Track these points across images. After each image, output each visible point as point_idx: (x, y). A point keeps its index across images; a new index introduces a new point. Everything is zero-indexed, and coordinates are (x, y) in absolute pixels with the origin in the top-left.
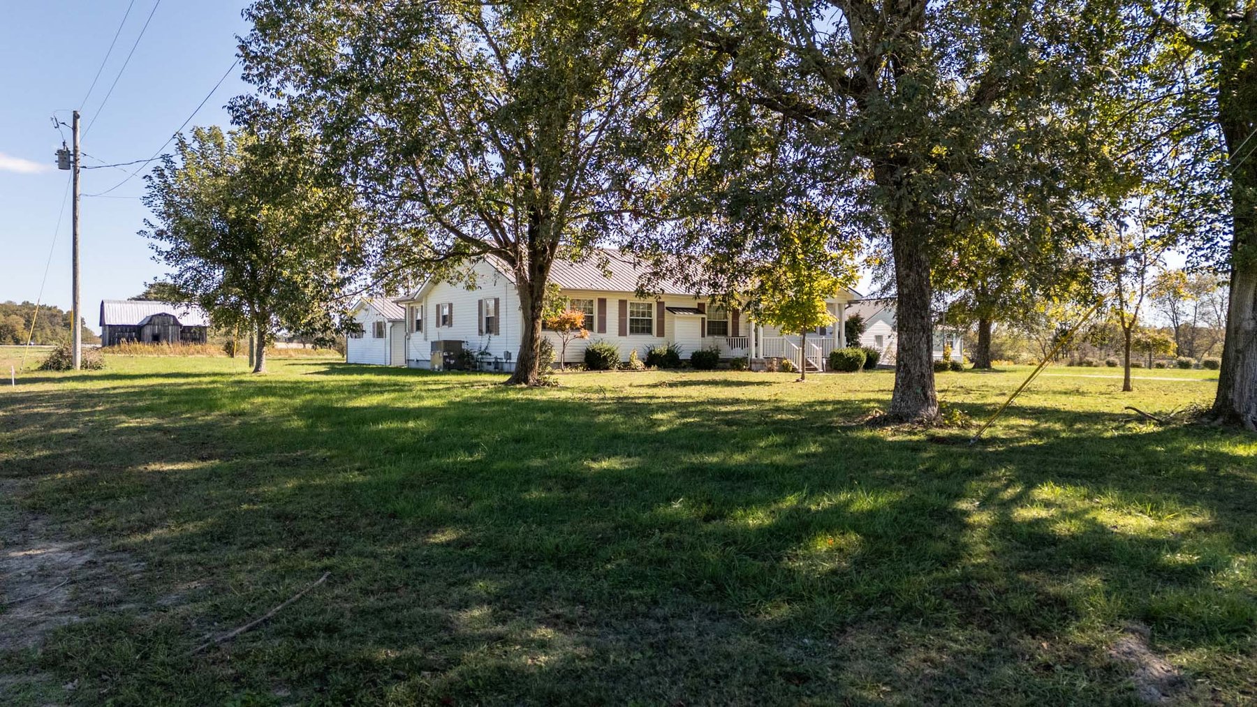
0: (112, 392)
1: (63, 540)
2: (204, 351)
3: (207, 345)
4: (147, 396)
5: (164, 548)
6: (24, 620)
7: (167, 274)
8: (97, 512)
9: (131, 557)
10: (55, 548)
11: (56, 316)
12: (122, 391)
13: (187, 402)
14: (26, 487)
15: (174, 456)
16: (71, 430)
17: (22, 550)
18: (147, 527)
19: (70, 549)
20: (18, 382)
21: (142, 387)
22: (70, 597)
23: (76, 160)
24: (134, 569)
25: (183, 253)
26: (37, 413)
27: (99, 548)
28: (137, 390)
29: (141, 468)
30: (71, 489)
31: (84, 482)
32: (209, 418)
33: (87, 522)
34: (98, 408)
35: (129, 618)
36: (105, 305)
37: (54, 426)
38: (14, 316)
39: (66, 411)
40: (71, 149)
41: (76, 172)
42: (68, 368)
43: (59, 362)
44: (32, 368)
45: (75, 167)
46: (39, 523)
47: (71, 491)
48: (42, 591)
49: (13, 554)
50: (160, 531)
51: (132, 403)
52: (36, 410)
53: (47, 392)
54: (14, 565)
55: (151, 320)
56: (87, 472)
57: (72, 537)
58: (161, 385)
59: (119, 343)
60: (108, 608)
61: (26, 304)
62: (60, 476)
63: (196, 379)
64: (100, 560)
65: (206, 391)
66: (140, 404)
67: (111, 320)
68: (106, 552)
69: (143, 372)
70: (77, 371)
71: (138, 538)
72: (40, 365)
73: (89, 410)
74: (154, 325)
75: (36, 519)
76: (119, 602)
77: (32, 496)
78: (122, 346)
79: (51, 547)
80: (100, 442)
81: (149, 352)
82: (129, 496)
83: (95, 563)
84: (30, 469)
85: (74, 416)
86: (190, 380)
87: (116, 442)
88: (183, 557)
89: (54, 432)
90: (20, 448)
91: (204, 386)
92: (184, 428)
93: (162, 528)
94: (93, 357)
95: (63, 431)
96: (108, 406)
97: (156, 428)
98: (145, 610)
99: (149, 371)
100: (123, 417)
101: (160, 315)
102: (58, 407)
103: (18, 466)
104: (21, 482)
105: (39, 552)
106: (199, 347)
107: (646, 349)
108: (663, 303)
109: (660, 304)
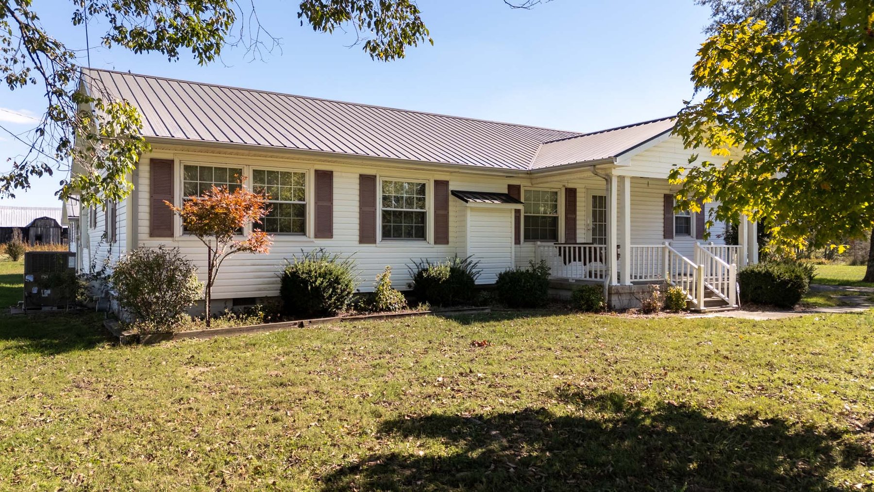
55: (34, 223)
74: (37, 227)
101: (43, 218)
107: (413, 266)
108: (446, 183)
109: (441, 185)
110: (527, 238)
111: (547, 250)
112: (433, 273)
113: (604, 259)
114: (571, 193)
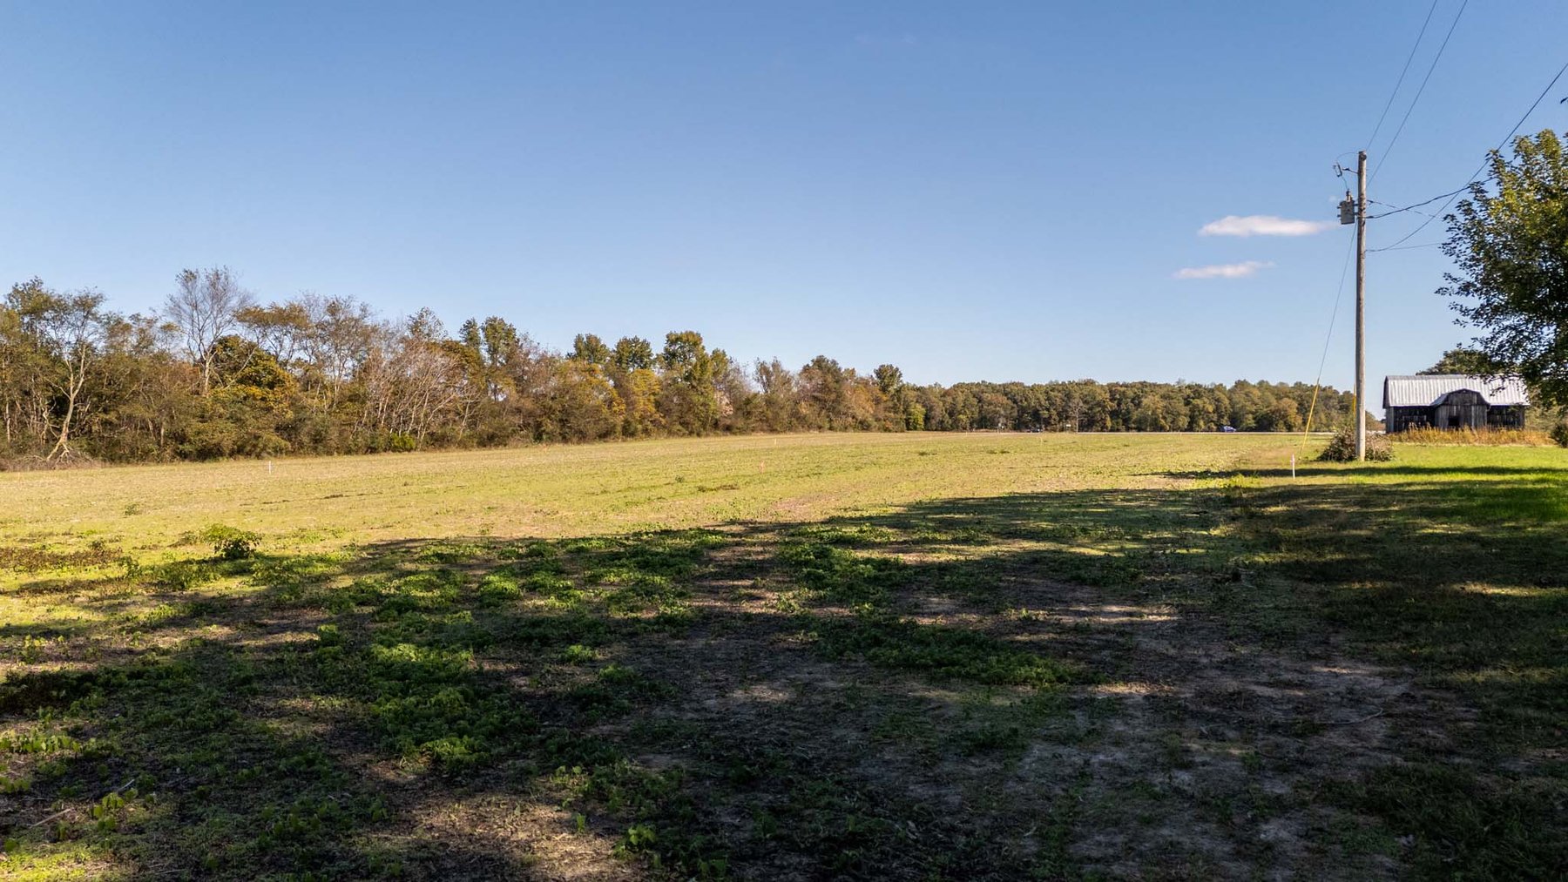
0: (1407, 489)
1: (1373, 663)
2: (1521, 439)
3: (1525, 432)
4: (1452, 496)
5: (1501, 694)
6: (1339, 748)
7: (1475, 339)
8: (1408, 635)
9: (1458, 699)
10: (1362, 670)
11: (1331, 397)
12: (1419, 488)
13: (1508, 506)
14: (1321, 594)
15: (1499, 576)
16: (1363, 533)
17: (1326, 666)
18: (1475, 665)
19: (1380, 674)
20: (1300, 473)
21: (1444, 483)
22: (1390, 732)
23: (1361, 210)
24: (1464, 715)
25: (1496, 310)
26: (1323, 510)
27: (1415, 679)
28: (1438, 487)
29: (1457, 587)
30: (1372, 602)
31: (1387, 596)
32: (1542, 529)
33: (1398, 646)
34: (1393, 508)
35: (1466, 776)
36: (1390, 383)
37: (1343, 527)
38: (1286, 399)
39: (1356, 509)
40: (1355, 198)
41: (1361, 224)
42: (1351, 459)
43: (1341, 451)
44: (1311, 458)
45: (1360, 219)
46: (1341, 638)
47: (1372, 604)
48: (1355, 719)
49: (1317, 669)
50: (1493, 673)
51: (1436, 502)
52: (1321, 506)
53: (1331, 485)
54: (1320, 681)
55: (1448, 399)
56: (1389, 585)
57: (1381, 661)
58: (1468, 482)
59: (1408, 429)
60: (1437, 756)
61: (1298, 385)
62: (1357, 586)
63: (1516, 477)
64: (1419, 694)
65: (1532, 493)
66: (1443, 505)
67: (1397, 400)
68: (1424, 687)
69: (1442, 465)
70: (1362, 462)
71: (1464, 677)
72: (1319, 455)
73: (1382, 509)
74: (1451, 405)
75: (1337, 632)
76: (1450, 752)
77: (1329, 605)
78: (1412, 432)
79: (1359, 669)
80: (1401, 549)
81: (1448, 441)
82: (1445, 620)
83: (1413, 697)
84: (1324, 574)
85: (1365, 515)
86: (1508, 477)
87: (1419, 551)
88: (1530, 712)
89: (1345, 533)
90: (1309, 548)
91: (1530, 486)
92: (1508, 542)
93: (1495, 668)
94: (1379, 446)
95: (1354, 532)
96: (1404, 506)
97: (1469, 538)
98: (1486, 771)
99: (1449, 464)
100: (1425, 521)
101: (1460, 392)
102: (1345, 504)
103: (1310, 568)
104: (1314, 588)
105: (1344, 671)
106: (1514, 433)
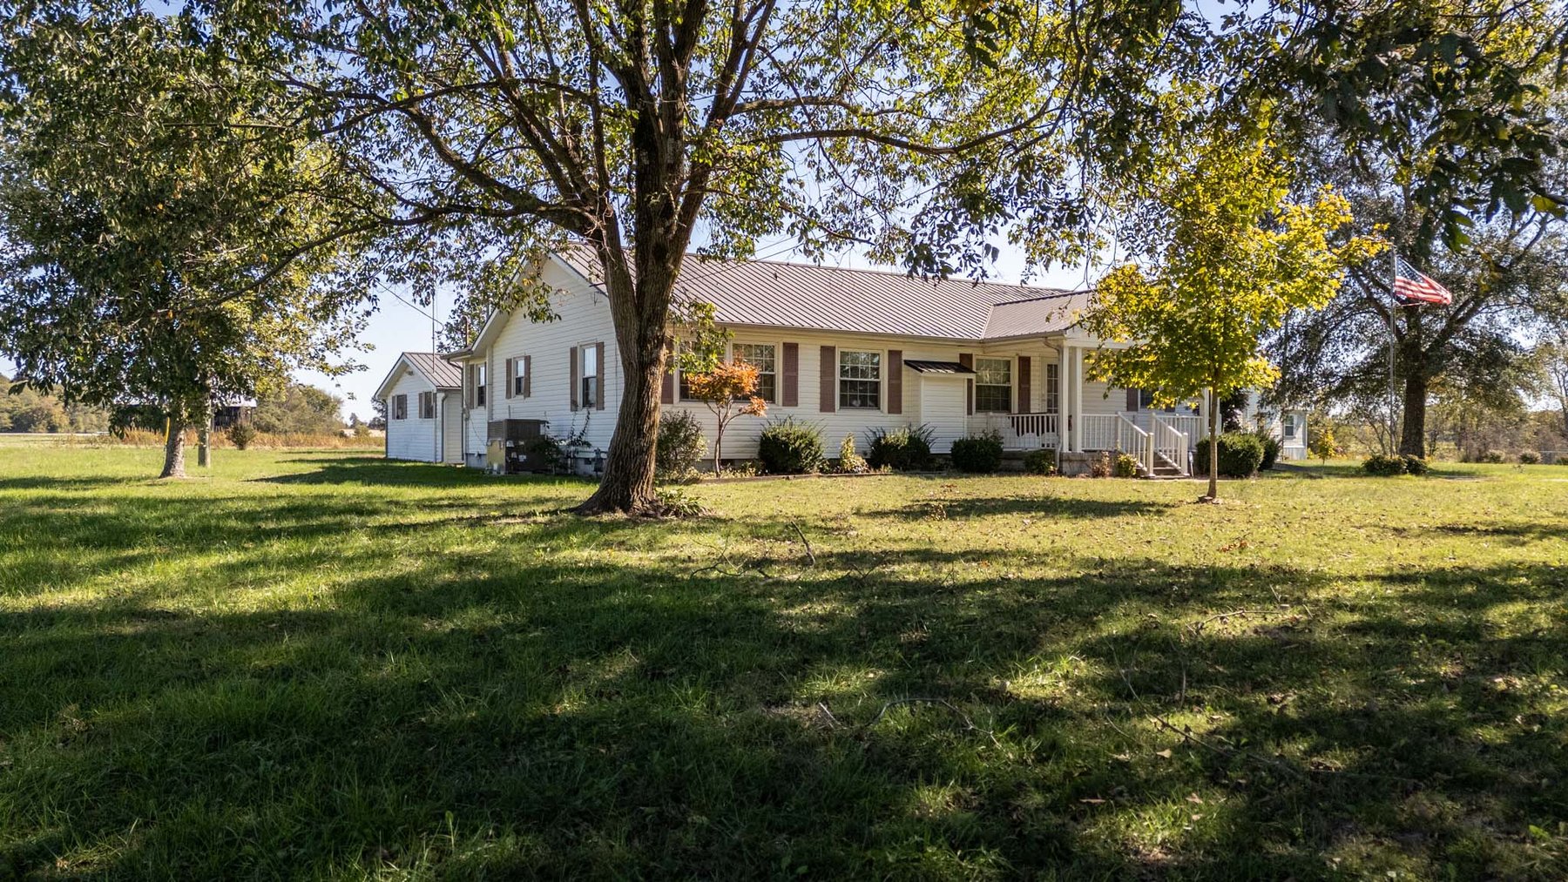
107: (870, 434)
108: (899, 353)
109: (894, 355)
110: (979, 409)
111: (999, 422)
112: (891, 438)
113: (1054, 428)
114: (1025, 363)
